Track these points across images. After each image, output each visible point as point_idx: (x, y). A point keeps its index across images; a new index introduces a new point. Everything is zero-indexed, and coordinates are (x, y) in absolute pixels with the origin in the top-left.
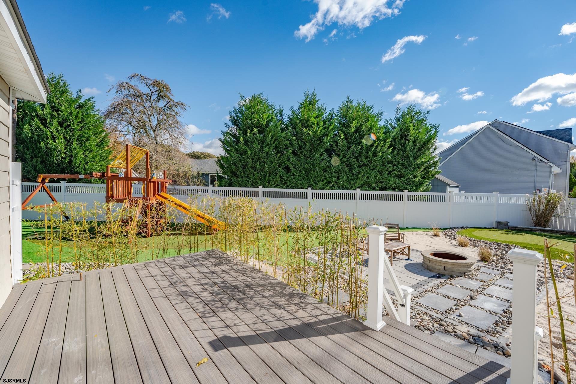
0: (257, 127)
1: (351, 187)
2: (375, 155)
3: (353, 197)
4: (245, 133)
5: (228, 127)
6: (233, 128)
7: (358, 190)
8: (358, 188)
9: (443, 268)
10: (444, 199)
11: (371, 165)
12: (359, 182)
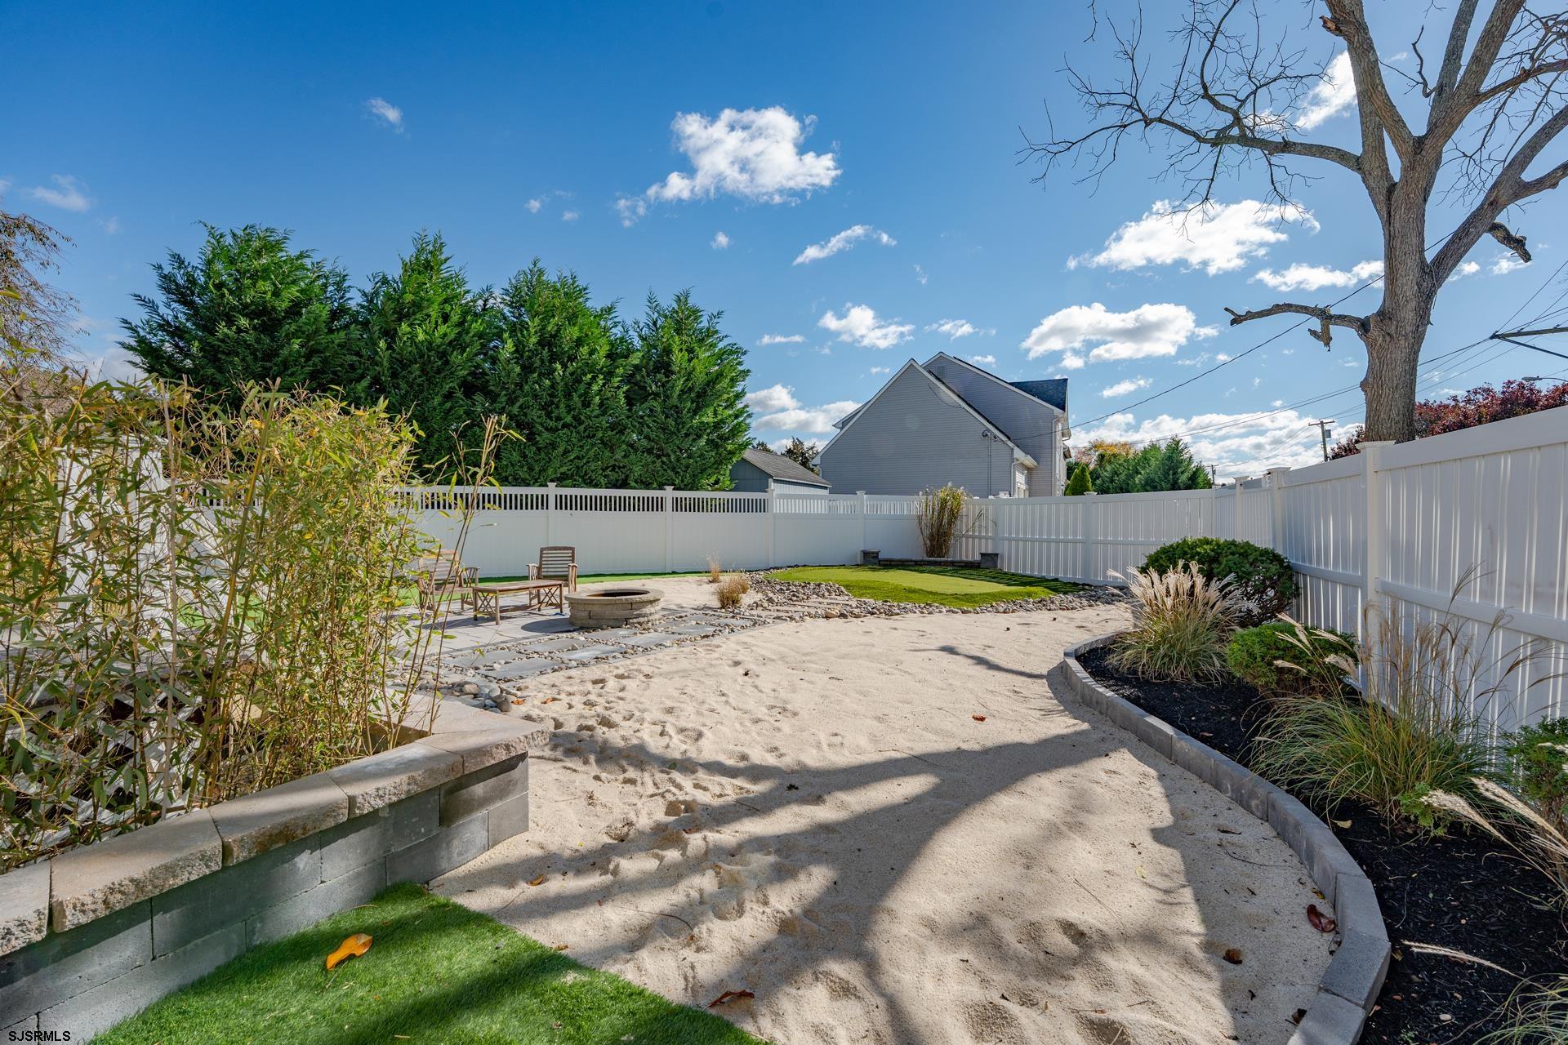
0: (250, 316)
1: (536, 481)
2: (586, 404)
3: (540, 503)
4: (209, 328)
5: (152, 306)
6: (175, 312)
7: (552, 485)
8: (552, 481)
9: (586, 613)
10: (761, 506)
11: (582, 428)
12: (557, 467)
